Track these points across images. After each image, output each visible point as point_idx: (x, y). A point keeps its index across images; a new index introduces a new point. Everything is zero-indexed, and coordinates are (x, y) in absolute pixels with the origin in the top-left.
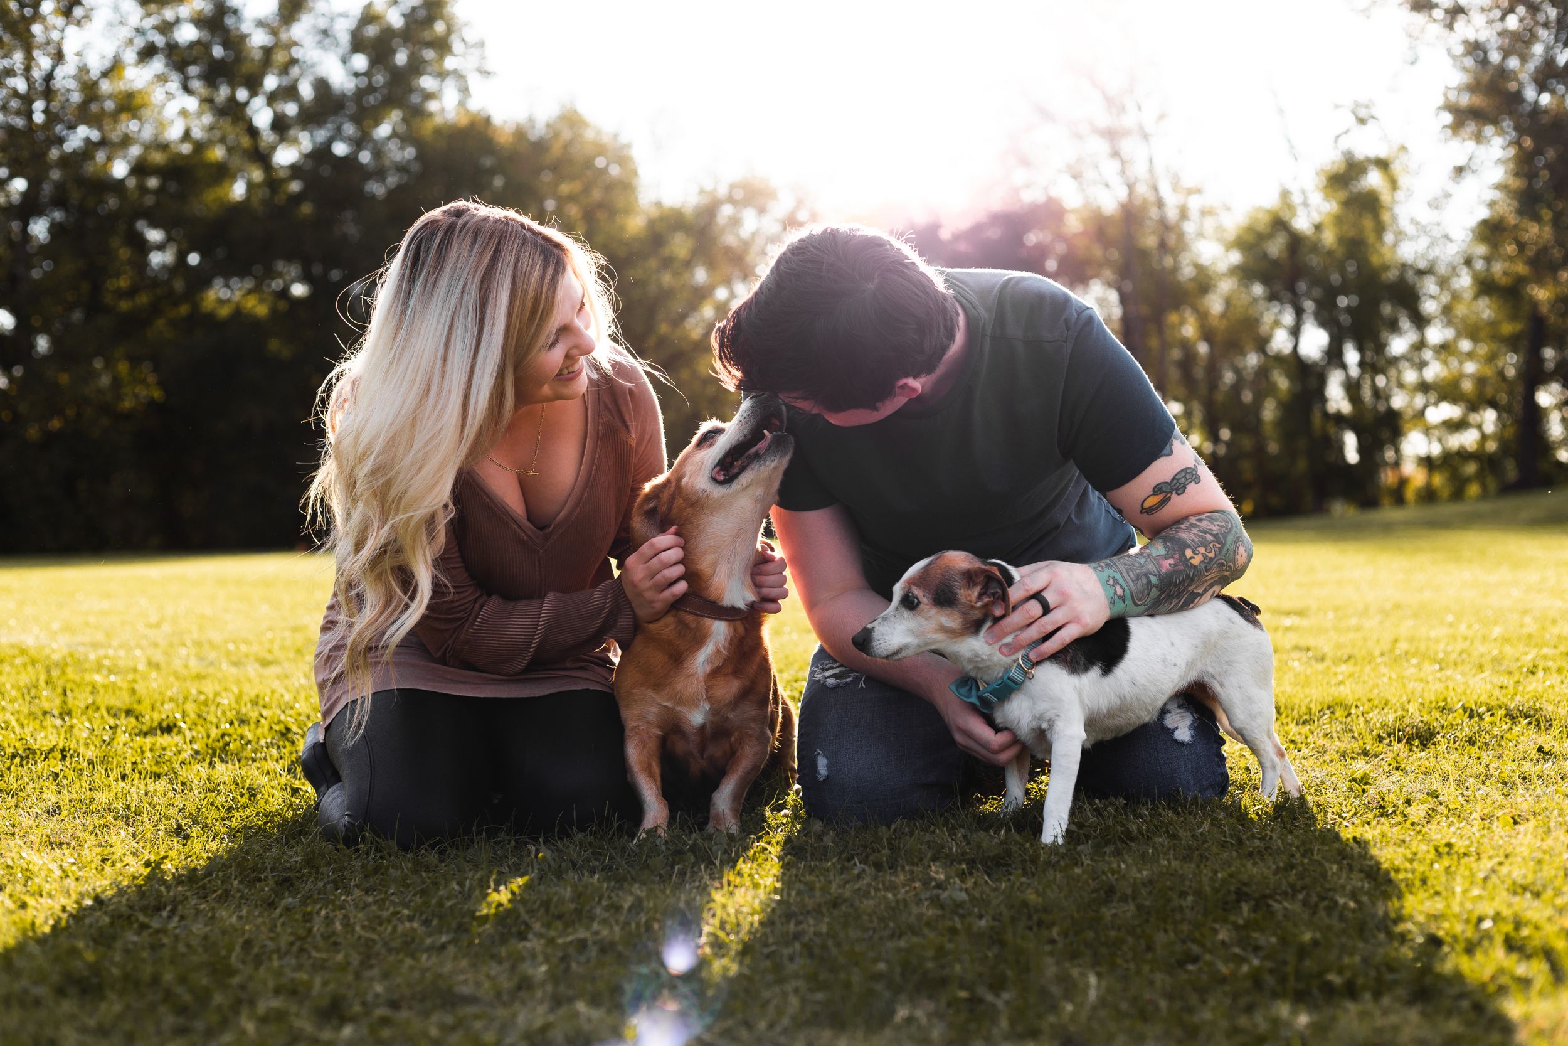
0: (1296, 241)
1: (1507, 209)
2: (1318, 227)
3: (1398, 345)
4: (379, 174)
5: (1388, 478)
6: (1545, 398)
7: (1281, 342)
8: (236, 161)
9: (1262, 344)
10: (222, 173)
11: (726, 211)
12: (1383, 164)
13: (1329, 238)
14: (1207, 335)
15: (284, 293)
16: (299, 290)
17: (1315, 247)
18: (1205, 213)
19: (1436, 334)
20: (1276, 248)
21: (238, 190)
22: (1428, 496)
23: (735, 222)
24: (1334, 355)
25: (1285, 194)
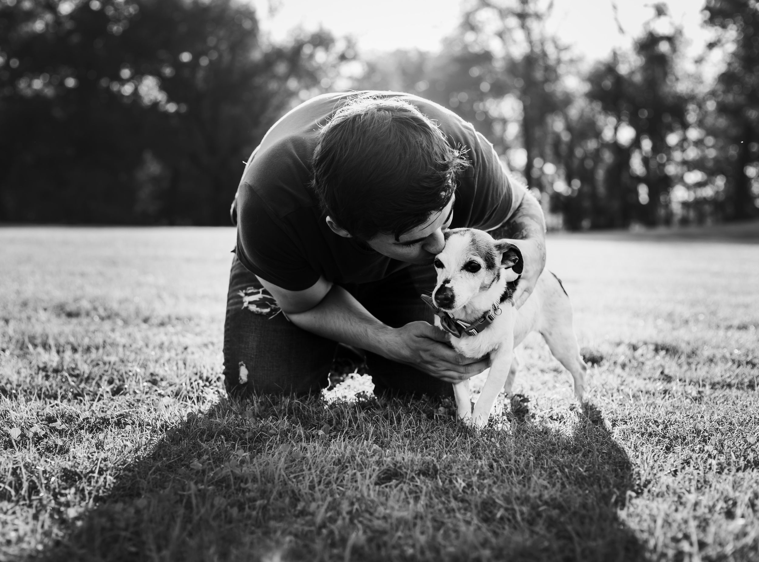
0: (619, 80)
1: (737, 67)
2: (632, 73)
3: (672, 139)
4: (117, 20)
5: (662, 212)
6: (751, 171)
7: (608, 135)
8: (39, 10)
9: (598, 134)
10: (31, 16)
11: (307, 50)
12: (670, 39)
13: (638, 78)
14: (569, 128)
15: (62, 84)
16: (71, 82)
17: (631, 84)
18: (572, 61)
19: (693, 134)
20: (608, 83)
21: (39, 26)
22: (684, 221)
23: (311, 56)
24: (636, 143)
25: (615, 54)
